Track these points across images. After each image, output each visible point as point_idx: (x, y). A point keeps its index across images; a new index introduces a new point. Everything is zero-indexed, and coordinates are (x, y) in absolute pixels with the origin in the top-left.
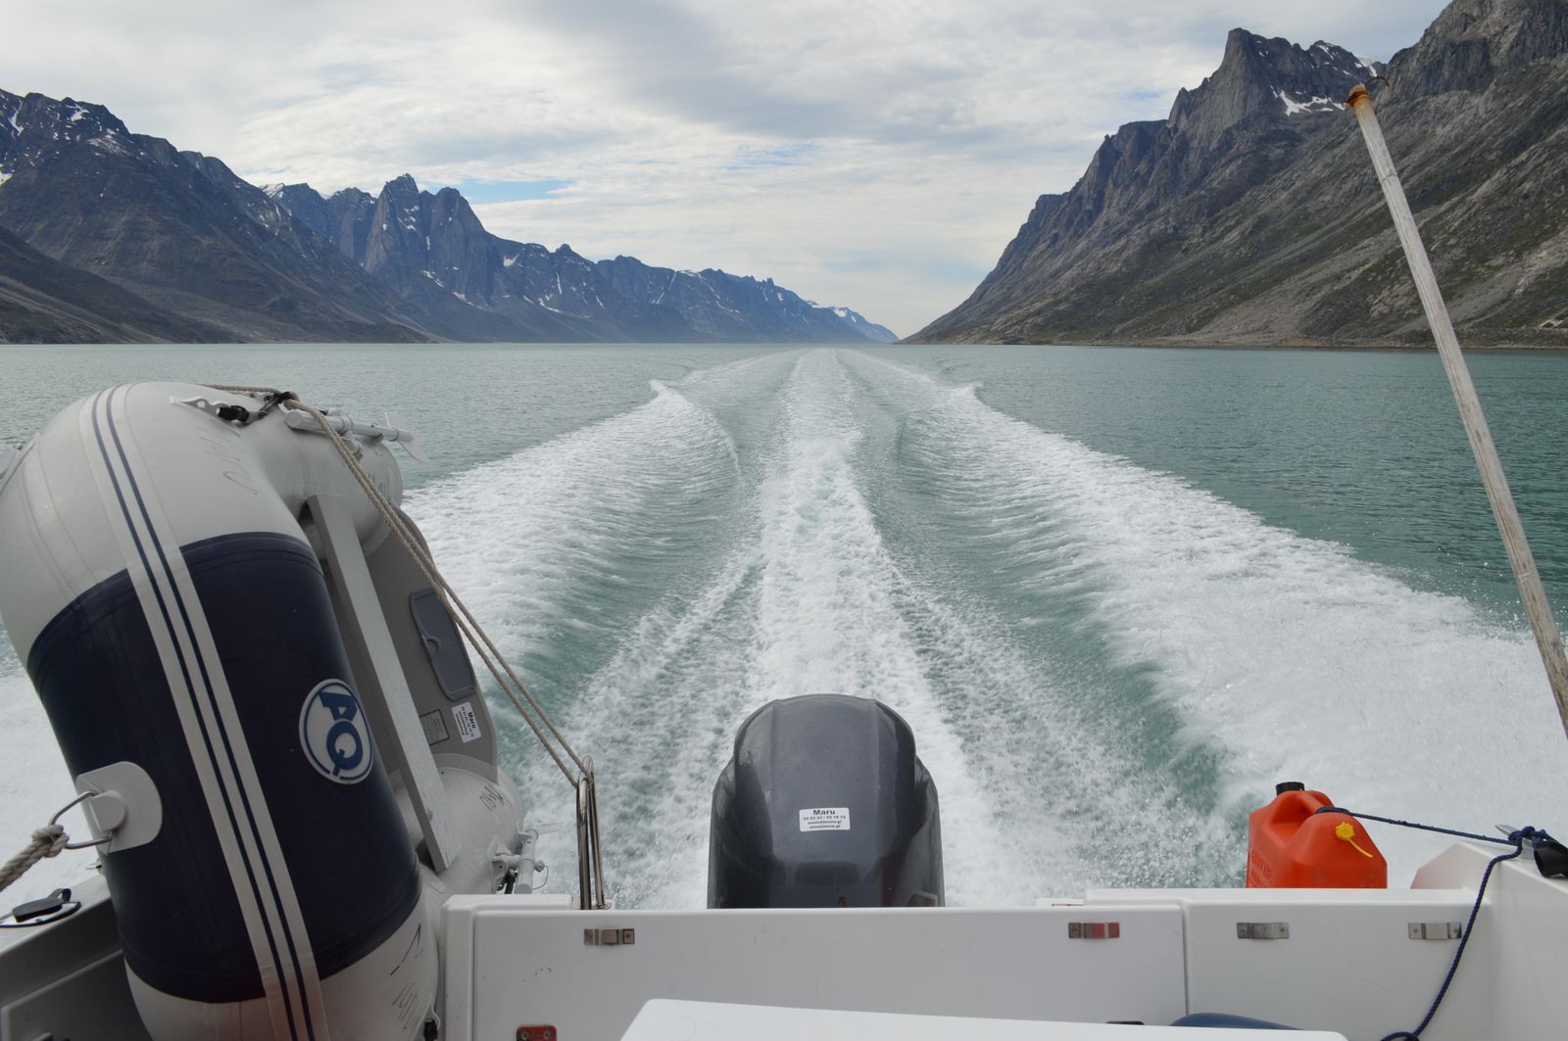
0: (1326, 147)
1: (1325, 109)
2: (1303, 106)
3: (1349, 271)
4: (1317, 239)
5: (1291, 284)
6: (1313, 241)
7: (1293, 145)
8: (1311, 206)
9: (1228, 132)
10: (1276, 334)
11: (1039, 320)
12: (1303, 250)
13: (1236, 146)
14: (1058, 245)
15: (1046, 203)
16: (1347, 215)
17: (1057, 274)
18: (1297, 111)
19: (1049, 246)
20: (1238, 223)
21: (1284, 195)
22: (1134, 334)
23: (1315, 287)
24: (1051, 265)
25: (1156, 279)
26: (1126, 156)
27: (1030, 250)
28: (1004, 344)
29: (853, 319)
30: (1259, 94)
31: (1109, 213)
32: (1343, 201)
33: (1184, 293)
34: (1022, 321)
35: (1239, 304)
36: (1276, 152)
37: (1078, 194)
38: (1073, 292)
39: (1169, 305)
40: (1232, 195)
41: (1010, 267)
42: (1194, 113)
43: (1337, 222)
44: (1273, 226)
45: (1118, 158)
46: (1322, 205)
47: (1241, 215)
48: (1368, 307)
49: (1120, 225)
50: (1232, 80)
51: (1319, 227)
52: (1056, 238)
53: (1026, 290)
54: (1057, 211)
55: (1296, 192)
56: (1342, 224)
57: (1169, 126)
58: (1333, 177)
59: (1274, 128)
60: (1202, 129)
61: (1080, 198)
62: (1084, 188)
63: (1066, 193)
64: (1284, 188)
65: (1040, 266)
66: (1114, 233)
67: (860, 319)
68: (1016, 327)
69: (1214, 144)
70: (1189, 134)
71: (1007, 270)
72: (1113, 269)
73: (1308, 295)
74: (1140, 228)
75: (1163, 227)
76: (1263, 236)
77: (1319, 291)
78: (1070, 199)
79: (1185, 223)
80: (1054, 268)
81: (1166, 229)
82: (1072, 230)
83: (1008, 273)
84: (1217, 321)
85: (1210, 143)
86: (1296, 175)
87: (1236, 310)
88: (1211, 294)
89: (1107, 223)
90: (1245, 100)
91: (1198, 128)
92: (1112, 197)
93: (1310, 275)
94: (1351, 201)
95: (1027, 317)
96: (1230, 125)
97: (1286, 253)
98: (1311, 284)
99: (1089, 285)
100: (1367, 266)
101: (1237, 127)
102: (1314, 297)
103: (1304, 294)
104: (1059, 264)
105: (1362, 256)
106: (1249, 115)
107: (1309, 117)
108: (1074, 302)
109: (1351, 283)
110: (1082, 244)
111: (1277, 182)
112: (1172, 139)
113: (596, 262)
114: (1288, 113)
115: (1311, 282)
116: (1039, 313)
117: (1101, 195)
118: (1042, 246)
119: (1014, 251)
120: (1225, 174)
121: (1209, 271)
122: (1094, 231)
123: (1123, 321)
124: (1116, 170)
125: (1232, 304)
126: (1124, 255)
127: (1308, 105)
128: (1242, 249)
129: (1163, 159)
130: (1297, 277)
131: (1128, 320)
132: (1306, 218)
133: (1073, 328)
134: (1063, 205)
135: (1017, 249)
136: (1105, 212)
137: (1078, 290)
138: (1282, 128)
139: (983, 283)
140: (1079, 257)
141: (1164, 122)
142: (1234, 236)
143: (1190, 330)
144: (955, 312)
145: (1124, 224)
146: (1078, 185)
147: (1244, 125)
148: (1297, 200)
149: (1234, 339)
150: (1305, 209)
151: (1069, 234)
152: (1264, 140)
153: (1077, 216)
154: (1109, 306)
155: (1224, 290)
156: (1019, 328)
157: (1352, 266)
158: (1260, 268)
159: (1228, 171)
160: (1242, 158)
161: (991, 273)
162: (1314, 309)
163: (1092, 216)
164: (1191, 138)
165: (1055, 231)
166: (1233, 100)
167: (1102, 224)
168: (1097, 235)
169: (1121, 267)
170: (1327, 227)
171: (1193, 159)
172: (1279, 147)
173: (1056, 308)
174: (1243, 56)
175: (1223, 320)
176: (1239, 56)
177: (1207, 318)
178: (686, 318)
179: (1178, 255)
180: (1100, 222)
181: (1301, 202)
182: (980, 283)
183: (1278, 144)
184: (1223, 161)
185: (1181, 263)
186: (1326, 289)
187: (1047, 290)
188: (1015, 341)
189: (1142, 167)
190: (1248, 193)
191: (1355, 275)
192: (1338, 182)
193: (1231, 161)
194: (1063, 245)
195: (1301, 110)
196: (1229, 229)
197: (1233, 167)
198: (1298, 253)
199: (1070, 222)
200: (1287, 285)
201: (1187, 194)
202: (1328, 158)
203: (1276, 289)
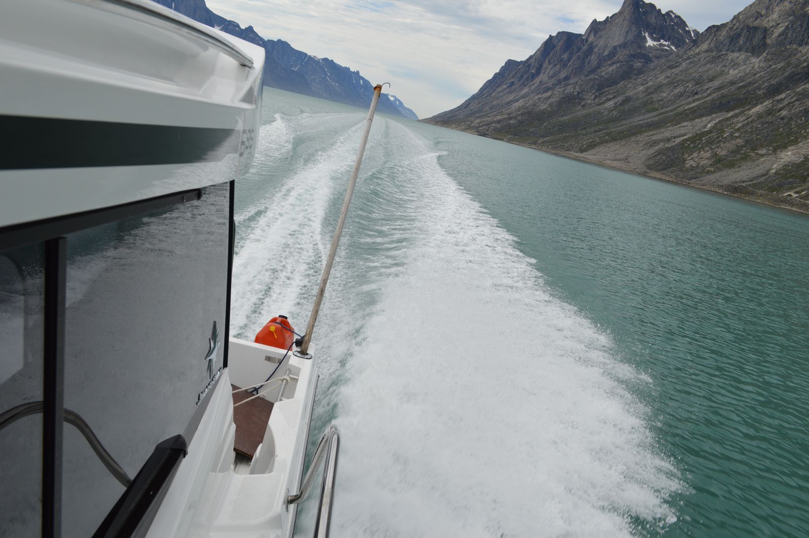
0: (668, 67)
1: (666, 48)
2: (655, 43)
3: (675, 138)
4: (657, 116)
5: (643, 138)
6: (654, 117)
7: (647, 63)
8: (655, 97)
9: (615, 48)
10: (632, 164)
11: (499, 126)
12: (649, 120)
13: (618, 56)
14: (513, 88)
15: (510, 64)
16: (675, 106)
17: (509, 103)
18: (652, 45)
19: (508, 87)
20: (614, 97)
21: (642, 88)
22: (550, 145)
23: (655, 143)
24: (507, 97)
25: (565, 118)
26: (558, 48)
27: (497, 87)
28: (478, 135)
29: (397, 103)
30: (635, 31)
31: (543, 77)
32: (672, 98)
33: (579, 129)
34: (489, 124)
35: (610, 142)
36: (638, 64)
37: (529, 62)
38: (519, 115)
39: (571, 134)
40: (612, 82)
41: (485, 93)
42: (599, 33)
43: (668, 109)
44: (632, 103)
45: (553, 49)
46: (661, 98)
47: (616, 93)
48: (684, 160)
49: (548, 85)
50: (623, 21)
51: (657, 110)
52: (512, 84)
53: (492, 108)
54: (516, 69)
55: (648, 88)
56: (671, 111)
57: (584, 38)
58: (670, 83)
59: (639, 51)
60: (601, 43)
61: (529, 66)
62: (533, 60)
63: (522, 62)
64: (642, 84)
65: (502, 97)
66: (544, 88)
67: (401, 103)
68: (485, 127)
69: (606, 53)
70: (594, 44)
71: (483, 95)
72: (543, 107)
73: (651, 146)
74: (560, 88)
75: (572, 90)
76: (626, 107)
77: (657, 145)
78: (524, 65)
79: (584, 91)
80: (509, 99)
81: (574, 92)
82: (522, 81)
83: (483, 97)
84: (597, 149)
85: (604, 51)
86: (650, 78)
87: (609, 145)
88: (594, 132)
89: (541, 82)
90: (627, 32)
91: (600, 41)
92: (546, 69)
93: (653, 135)
94: (677, 100)
95: (492, 123)
96: (616, 44)
97: (637, 120)
98: (653, 140)
99: (529, 113)
100: (685, 137)
101: (620, 46)
102: (654, 148)
103: (649, 145)
104: (511, 98)
105: (683, 131)
106: (628, 41)
107: (657, 50)
108: (519, 121)
109: (676, 145)
110: (526, 90)
111: (639, 80)
112: (584, 46)
113: (266, 40)
114: (647, 45)
115: (653, 139)
116: (499, 122)
117: (541, 66)
118: (504, 87)
119: (488, 86)
120: (609, 70)
121: (594, 120)
122: (533, 84)
123: (543, 136)
124: (551, 55)
125: (607, 142)
126: (550, 101)
127: (658, 43)
128: (614, 112)
129: (578, 54)
130: (645, 134)
131: (546, 137)
132: (651, 103)
133: (516, 135)
134: (520, 67)
135: (491, 85)
136: (541, 76)
137: (522, 114)
138: (643, 52)
139: (469, 99)
140: (523, 97)
141: (580, 35)
142: (611, 104)
143: (582, 151)
144: (452, 111)
145: (550, 84)
146: (531, 57)
147: (624, 46)
148: (648, 92)
149: (609, 162)
150: (652, 98)
151: (520, 83)
152: (633, 56)
153: (526, 74)
154: (537, 127)
155: (602, 132)
156: (487, 128)
157: (677, 135)
158: (623, 125)
159: (611, 69)
160: (620, 63)
161: (474, 95)
162: (654, 155)
163: (534, 76)
164: (595, 47)
165: (512, 80)
166: (621, 31)
167: (538, 82)
168: (534, 87)
169: (547, 107)
170: (662, 111)
171: (593, 58)
172: (640, 62)
173: (508, 122)
174: (631, 8)
175: (601, 149)
176: (630, 8)
177: (592, 146)
178: (309, 81)
179: (579, 107)
180: (537, 80)
181: (650, 94)
182: (467, 99)
183: (640, 60)
184: (609, 62)
185: (580, 112)
186: (661, 145)
187: (503, 110)
188: (484, 135)
189: (565, 56)
190: (622, 82)
191: (678, 140)
192: (672, 88)
193: (614, 63)
194: (515, 89)
195: (654, 45)
196: (609, 100)
197: (614, 67)
198: (646, 121)
199: (521, 77)
200: (639, 137)
201: (587, 76)
202: (668, 73)
203: (633, 138)
